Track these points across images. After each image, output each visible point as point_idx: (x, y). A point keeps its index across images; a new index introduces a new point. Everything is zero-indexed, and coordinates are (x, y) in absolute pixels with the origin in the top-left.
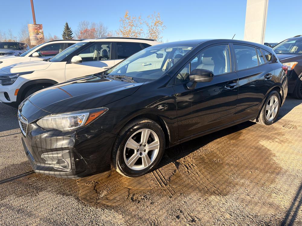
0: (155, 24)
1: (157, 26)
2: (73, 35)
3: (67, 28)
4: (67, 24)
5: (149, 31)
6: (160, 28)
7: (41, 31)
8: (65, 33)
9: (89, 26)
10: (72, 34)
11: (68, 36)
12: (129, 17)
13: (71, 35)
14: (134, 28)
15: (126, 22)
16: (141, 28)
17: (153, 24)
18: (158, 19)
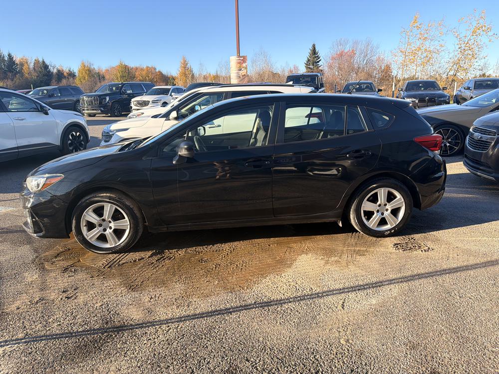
0: (474, 32)
1: (477, 35)
2: (320, 63)
3: (314, 52)
4: (314, 46)
5: (457, 47)
6: (484, 39)
7: (244, 65)
8: (309, 60)
9: (348, 45)
10: (320, 60)
11: (313, 65)
12: (420, 24)
13: (318, 62)
14: (427, 43)
15: (411, 34)
16: (441, 42)
17: (469, 33)
18: (481, 21)
